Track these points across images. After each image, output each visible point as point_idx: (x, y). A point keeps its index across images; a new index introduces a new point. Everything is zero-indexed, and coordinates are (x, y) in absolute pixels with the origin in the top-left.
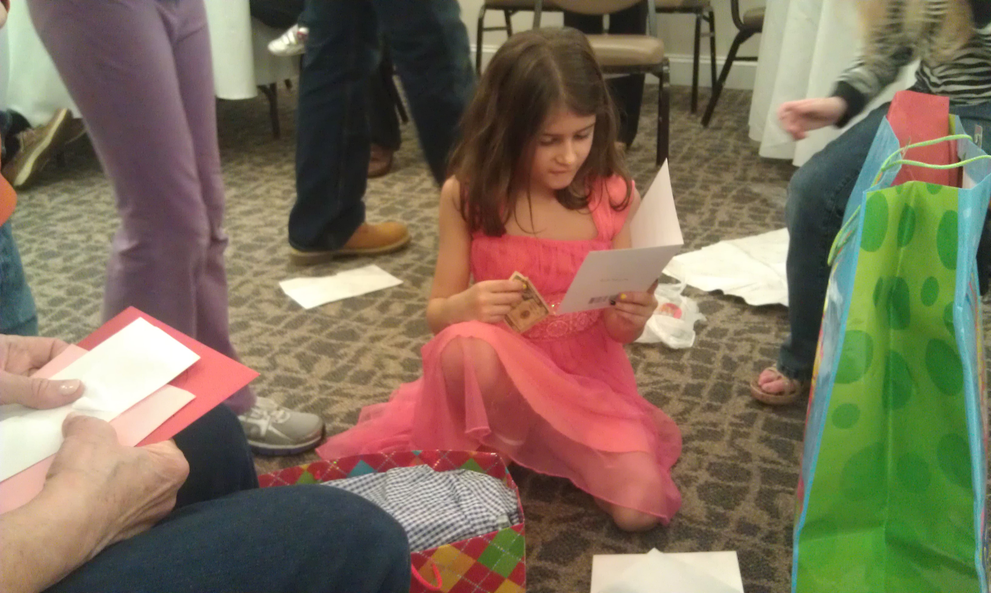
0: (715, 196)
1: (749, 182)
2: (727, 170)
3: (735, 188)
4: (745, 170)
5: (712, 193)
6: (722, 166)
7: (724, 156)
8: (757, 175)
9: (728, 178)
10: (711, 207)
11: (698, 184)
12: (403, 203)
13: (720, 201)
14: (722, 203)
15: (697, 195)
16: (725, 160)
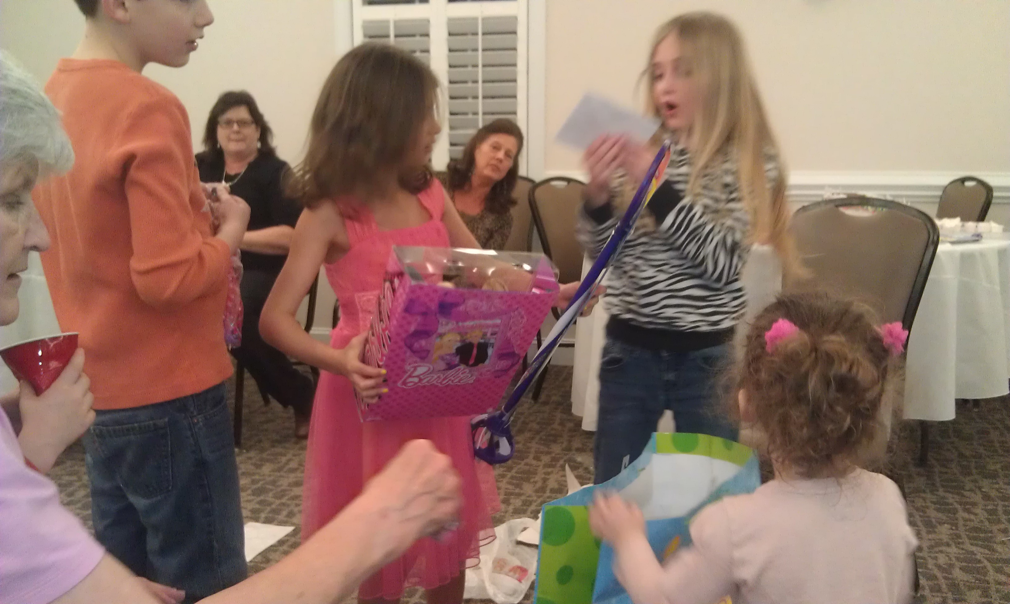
0: (546, 466)
1: (574, 452)
2: (555, 441)
3: (562, 458)
4: (570, 441)
5: (543, 463)
6: (551, 438)
7: (552, 429)
8: (580, 446)
9: (556, 449)
10: (543, 476)
11: (531, 456)
12: (274, 483)
13: (550, 470)
14: (552, 472)
15: (531, 465)
16: (553, 432)
